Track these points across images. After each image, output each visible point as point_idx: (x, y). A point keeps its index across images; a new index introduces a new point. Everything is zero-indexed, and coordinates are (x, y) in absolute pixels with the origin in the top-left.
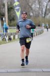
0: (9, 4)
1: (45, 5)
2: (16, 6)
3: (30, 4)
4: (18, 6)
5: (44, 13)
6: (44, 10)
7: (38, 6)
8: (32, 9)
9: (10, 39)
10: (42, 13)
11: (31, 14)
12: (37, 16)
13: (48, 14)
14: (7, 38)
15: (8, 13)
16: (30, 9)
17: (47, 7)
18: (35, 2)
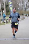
0: (6, 3)
1: (26, 4)
2: (10, 4)
3: (18, 3)
4: (11, 4)
5: (25, 8)
6: (25, 6)
7: (22, 4)
8: (19, 6)
9: (7, 22)
10: (24, 8)
11: (18, 9)
12: (22, 10)
13: (27, 9)
14: (5, 22)
15: (6, 8)
16: (18, 6)
17: (27, 5)
18: (20, 2)
